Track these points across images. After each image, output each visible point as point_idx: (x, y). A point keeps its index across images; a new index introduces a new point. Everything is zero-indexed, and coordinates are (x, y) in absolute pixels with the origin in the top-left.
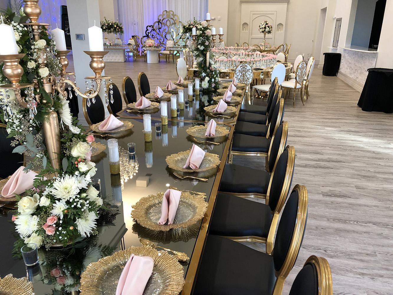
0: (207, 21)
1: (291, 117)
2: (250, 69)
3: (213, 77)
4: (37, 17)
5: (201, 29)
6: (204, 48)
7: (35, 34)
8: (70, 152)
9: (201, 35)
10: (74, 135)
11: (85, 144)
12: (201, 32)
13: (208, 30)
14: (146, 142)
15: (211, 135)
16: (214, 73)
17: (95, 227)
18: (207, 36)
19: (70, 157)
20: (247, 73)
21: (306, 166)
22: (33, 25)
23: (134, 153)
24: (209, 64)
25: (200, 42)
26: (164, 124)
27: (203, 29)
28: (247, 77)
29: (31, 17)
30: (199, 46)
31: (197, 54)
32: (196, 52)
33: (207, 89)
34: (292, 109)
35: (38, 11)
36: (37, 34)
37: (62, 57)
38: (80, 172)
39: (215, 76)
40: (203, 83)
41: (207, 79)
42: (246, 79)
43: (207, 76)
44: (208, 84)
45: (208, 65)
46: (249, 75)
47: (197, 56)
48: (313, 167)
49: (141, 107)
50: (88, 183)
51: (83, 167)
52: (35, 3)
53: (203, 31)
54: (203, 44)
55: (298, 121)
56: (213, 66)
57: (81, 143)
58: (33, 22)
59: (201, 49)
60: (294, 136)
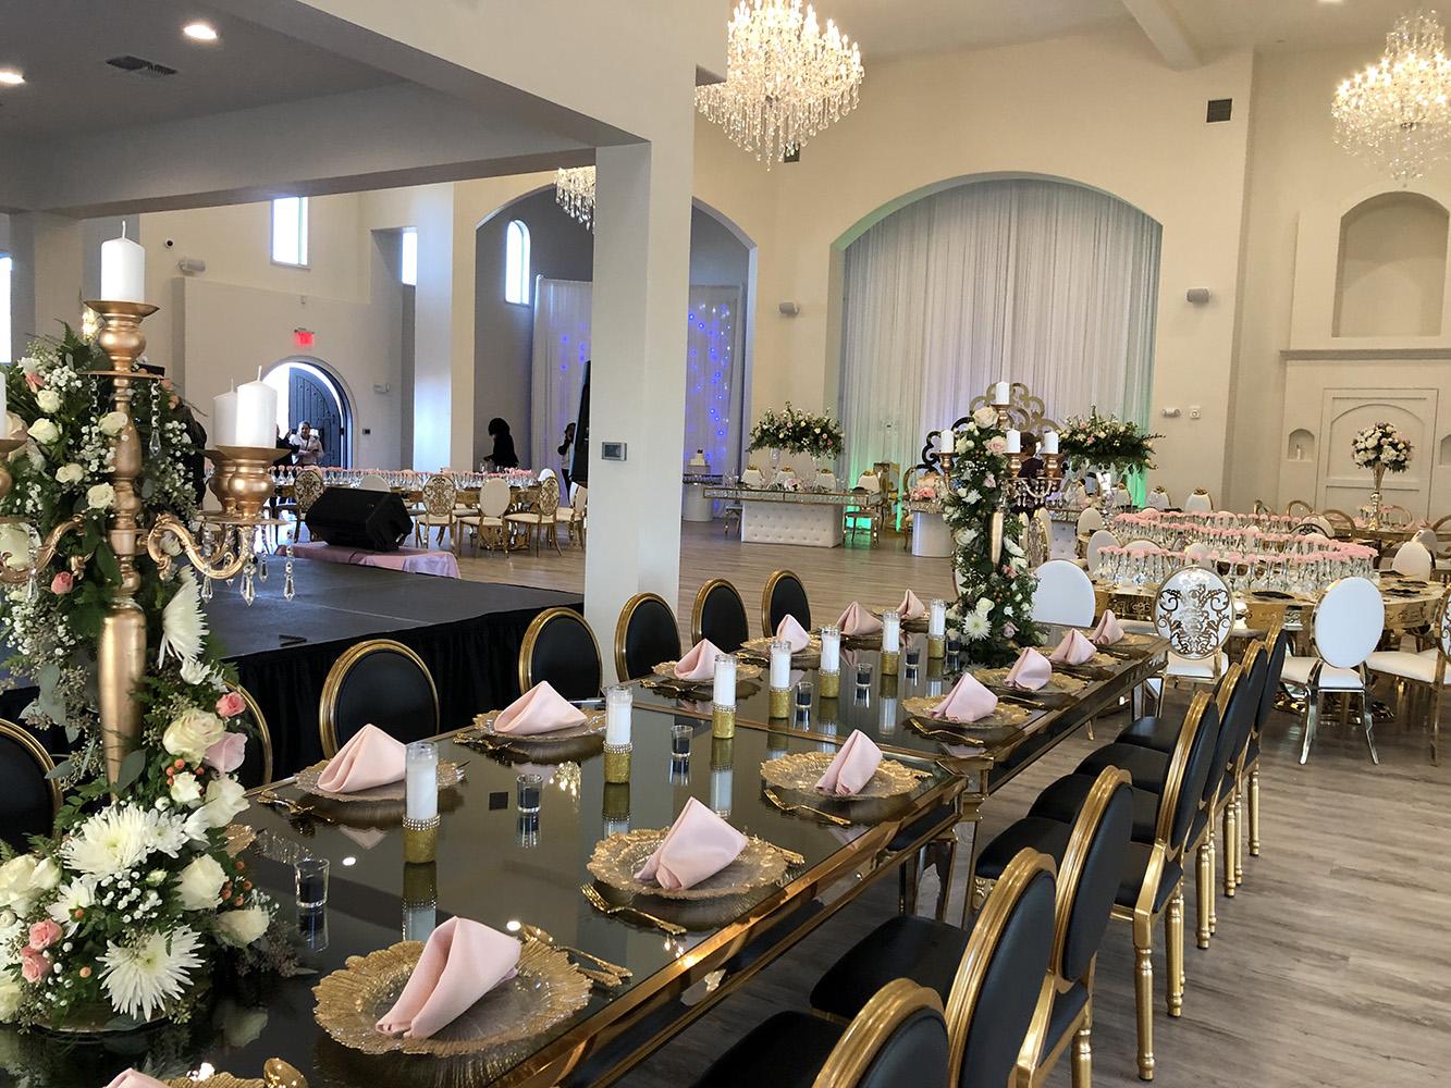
0: (997, 408)
1: (1399, 800)
2: (1221, 591)
3: (1009, 600)
4: (129, 358)
5: (970, 435)
6: (979, 497)
7: (117, 399)
8: (163, 735)
9: (968, 455)
10: (184, 687)
11: (210, 718)
12: (971, 444)
13: (997, 439)
14: (608, 784)
15: (839, 789)
16: (1014, 587)
17: (178, 992)
18: (992, 457)
19: (157, 750)
20: (1207, 605)
21: (1369, 1010)
22: (115, 377)
23: (537, 809)
24: (1002, 554)
25: (967, 476)
26: (718, 734)
27: (977, 433)
28: (1207, 618)
29: (114, 358)
30: (962, 492)
31: (956, 516)
32: (950, 510)
33: (984, 642)
34: (1422, 768)
35: (133, 342)
36: (122, 399)
37: (227, 469)
38: (172, 800)
39: (1019, 597)
40: (970, 619)
41: (985, 605)
42: (1205, 625)
43: (987, 594)
44: (988, 624)
45: (996, 555)
46: (1219, 612)
47: (958, 524)
48: (1401, 1018)
49: (692, 676)
50: (187, 839)
51: (185, 788)
52: (131, 324)
53: (979, 441)
54: (975, 483)
55: (1429, 821)
56: (1014, 562)
57: (196, 712)
58: (117, 368)
59: (967, 500)
60: (1376, 880)
